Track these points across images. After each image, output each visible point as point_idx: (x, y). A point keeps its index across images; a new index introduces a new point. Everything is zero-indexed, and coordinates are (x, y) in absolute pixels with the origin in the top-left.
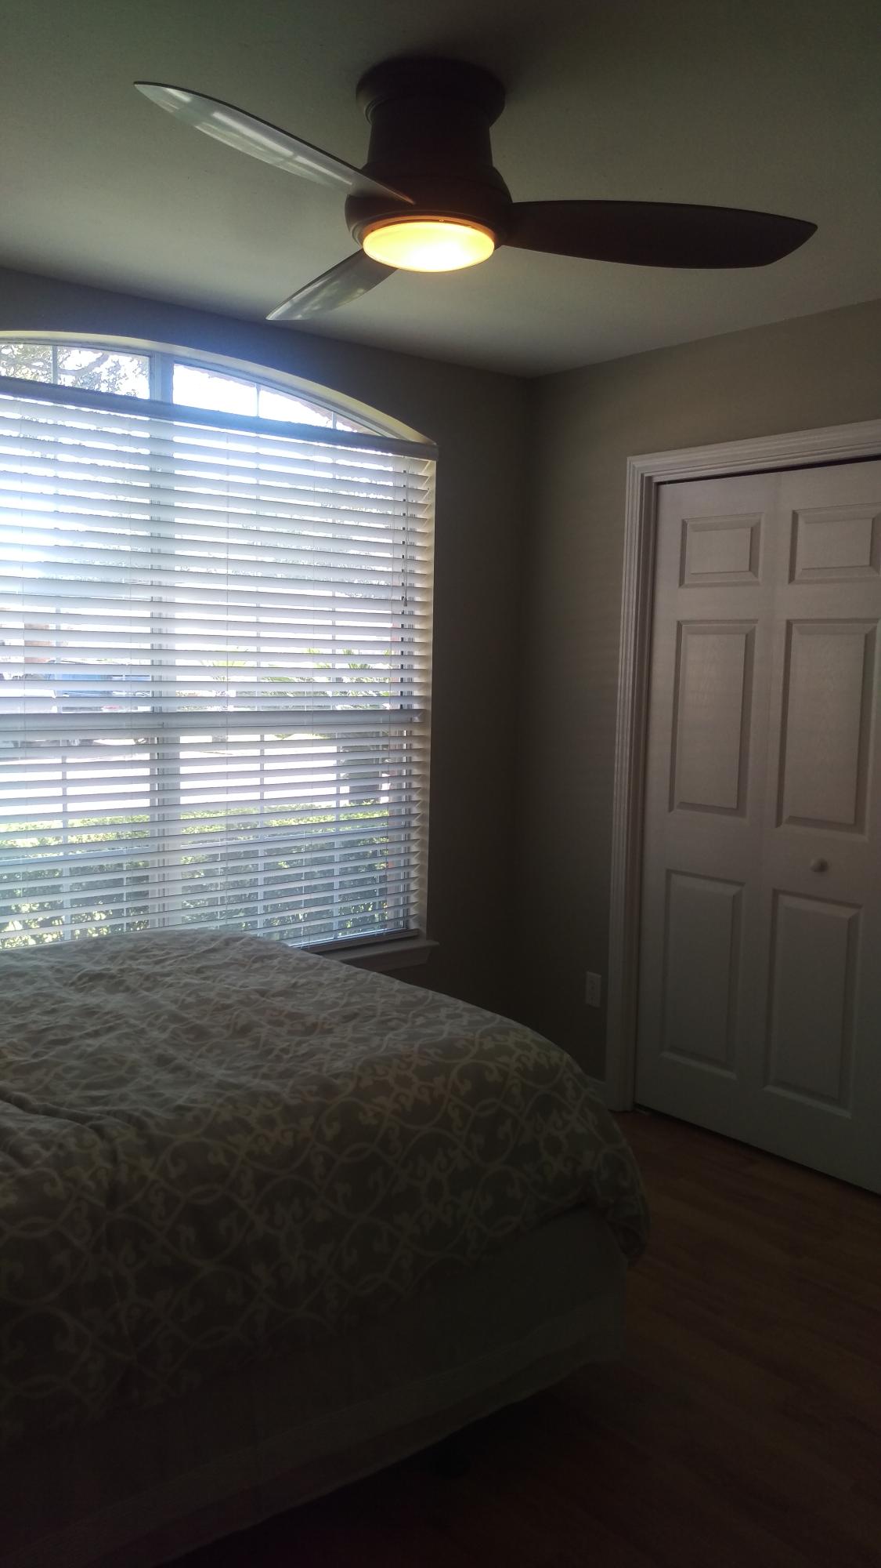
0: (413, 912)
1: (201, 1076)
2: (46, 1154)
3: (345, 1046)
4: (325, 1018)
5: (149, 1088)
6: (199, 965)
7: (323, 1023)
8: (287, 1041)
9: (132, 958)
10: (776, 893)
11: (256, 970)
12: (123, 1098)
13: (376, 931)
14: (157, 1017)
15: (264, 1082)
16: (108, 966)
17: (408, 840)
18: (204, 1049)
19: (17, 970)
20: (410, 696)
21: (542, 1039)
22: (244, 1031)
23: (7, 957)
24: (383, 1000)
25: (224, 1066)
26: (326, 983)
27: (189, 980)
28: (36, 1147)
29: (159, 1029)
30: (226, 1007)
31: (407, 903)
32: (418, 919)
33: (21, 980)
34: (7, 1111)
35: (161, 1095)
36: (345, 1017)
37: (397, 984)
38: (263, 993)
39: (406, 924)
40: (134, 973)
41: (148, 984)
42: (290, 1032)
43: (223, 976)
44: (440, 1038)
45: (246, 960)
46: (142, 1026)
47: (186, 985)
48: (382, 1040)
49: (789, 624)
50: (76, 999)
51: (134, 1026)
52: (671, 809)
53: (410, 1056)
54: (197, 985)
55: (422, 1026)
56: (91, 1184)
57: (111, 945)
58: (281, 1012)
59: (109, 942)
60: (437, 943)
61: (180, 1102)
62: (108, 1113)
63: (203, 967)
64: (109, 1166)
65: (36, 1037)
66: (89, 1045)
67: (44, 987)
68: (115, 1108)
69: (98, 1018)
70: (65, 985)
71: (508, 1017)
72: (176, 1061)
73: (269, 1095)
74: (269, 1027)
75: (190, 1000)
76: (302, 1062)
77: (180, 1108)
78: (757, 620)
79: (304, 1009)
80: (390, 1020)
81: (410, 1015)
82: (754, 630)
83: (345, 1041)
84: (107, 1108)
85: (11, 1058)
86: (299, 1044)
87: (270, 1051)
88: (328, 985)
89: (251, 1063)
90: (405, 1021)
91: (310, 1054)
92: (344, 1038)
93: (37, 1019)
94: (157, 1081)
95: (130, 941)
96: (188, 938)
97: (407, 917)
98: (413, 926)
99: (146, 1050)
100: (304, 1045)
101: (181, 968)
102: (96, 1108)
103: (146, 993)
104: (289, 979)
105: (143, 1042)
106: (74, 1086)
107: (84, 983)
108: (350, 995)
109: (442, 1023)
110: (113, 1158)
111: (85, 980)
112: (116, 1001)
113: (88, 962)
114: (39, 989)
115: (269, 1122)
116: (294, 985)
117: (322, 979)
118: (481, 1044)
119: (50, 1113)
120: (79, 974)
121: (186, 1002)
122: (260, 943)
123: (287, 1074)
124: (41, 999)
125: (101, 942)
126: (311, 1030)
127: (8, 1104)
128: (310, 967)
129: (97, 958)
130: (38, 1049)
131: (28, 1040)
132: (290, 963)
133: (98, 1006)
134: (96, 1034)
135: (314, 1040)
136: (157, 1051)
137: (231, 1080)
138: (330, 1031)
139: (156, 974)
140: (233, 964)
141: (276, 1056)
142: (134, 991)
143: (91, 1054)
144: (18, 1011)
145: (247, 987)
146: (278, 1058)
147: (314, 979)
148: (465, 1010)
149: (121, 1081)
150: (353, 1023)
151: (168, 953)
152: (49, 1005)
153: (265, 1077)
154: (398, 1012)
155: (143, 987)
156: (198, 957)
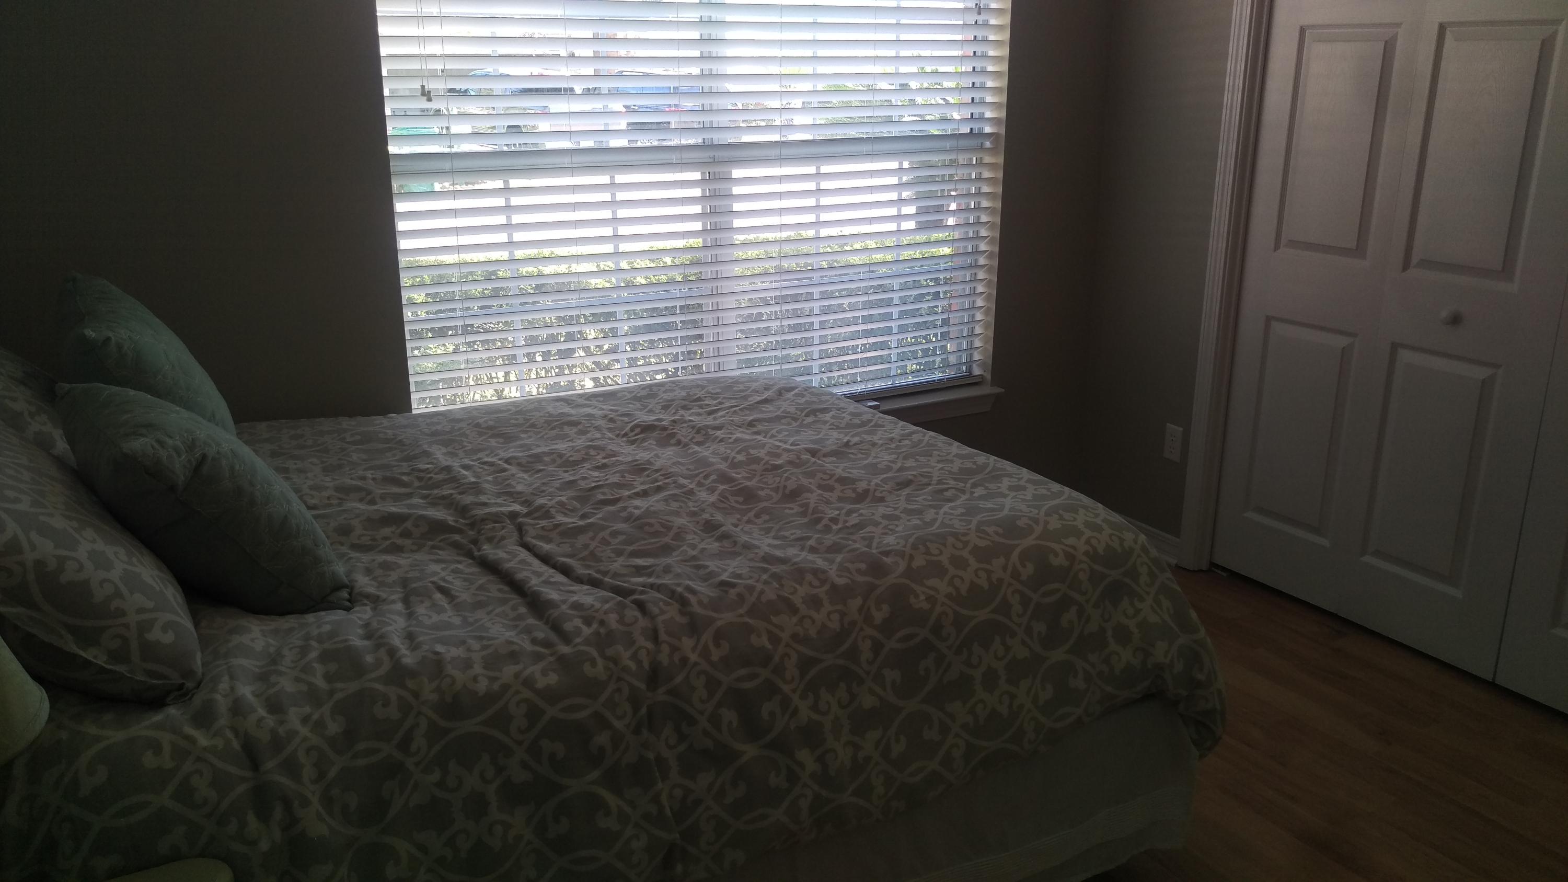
0: (977, 356)
1: (747, 547)
2: (587, 631)
3: (898, 518)
4: (877, 485)
5: (694, 558)
6: (751, 418)
7: (875, 490)
8: (837, 509)
9: (685, 408)
10: (1395, 347)
11: (809, 426)
12: (667, 570)
13: (937, 375)
14: (706, 477)
15: (811, 557)
16: (661, 416)
17: (974, 280)
18: (751, 514)
19: (570, 418)
20: (982, 118)
21: (1116, 518)
22: (793, 495)
23: (562, 403)
24: (940, 466)
25: (772, 534)
26: (881, 442)
27: (739, 435)
28: (578, 622)
29: (708, 489)
30: (776, 467)
31: (971, 348)
32: (982, 364)
33: (575, 430)
34: (552, 580)
35: (706, 567)
36: (898, 484)
37: (956, 448)
38: (813, 453)
39: (969, 369)
40: (686, 425)
41: (699, 438)
42: (840, 499)
43: (775, 430)
44: (1002, 515)
45: (799, 413)
46: (691, 486)
47: (737, 440)
48: (937, 514)
49: (1442, 28)
50: (628, 453)
51: (683, 486)
52: (1277, 247)
53: (965, 535)
54: (750, 440)
55: (981, 498)
56: (632, 665)
57: (665, 392)
58: (832, 476)
59: (663, 389)
60: (1003, 390)
61: (724, 577)
62: (652, 586)
63: (754, 420)
64: (650, 645)
65: (585, 497)
66: (636, 508)
67: (596, 439)
68: (659, 581)
69: (648, 476)
70: (618, 436)
71: (1077, 490)
72: (723, 529)
73: (816, 572)
74: (820, 492)
75: (740, 458)
76: (851, 534)
77: (723, 584)
78: (1401, 24)
79: (855, 473)
80: (947, 490)
81: (968, 485)
82: (1397, 33)
83: (897, 513)
84: (651, 580)
85: (561, 518)
86: (849, 513)
87: (818, 520)
88: (882, 445)
89: (799, 533)
90: (963, 492)
91: (860, 526)
92: (896, 509)
93: (589, 475)
94: (703, 550)
95: (683, 388)
96: (741, 387)
97: (970, 363)
98: (977, 371)
99: (693, 514)
100: (855, 515)
101: (732, 421)
102: (640, 580)
103: (697, 448)
104: (841, 436)
105: (690, 504)
106: (619, 553)
107: (636, 435)
108: (905, 458)
109: (1005, 496)
110: (654, 636)
111: (637, 430)
112: (666, 457)
113: (641, 410)
114: (592, 440)
115: (815, 602)
116: (847, 444)
117: (875, 438)
118: (1046, 523)
119: (595, 583)
120: (633, 424)
121: (736, 460)
122: (812, 394)
123: (835, 548)
124: (592, 452)
125: (655, 389)
126: (862, 497)
127: (554, 571)
128: (863, 424)
129: (650, 406)
130: (587, 509)
131: (576, 498)
132: (844, 417)
133: (649, 462)
134: (645, 494)
135: (865, 510)
136: (706, 516)
137: (779, 553)
138: (882, 500)
139: (707, 427)
140: (785, 417)
141: (826, 526)
142: (686, 445)
143: (638, 518)
144: (569, 464)
145: (798, 445)
146: (827, 529)
147: (867, 437)
148: (1029, 481)
149: (666, 550)
150: (907, 491)
151: (721, 403)
152: (600, 460)
153: (813, 550)
154: (955, 479)
155: (694, 440)
156: (751, 408)
